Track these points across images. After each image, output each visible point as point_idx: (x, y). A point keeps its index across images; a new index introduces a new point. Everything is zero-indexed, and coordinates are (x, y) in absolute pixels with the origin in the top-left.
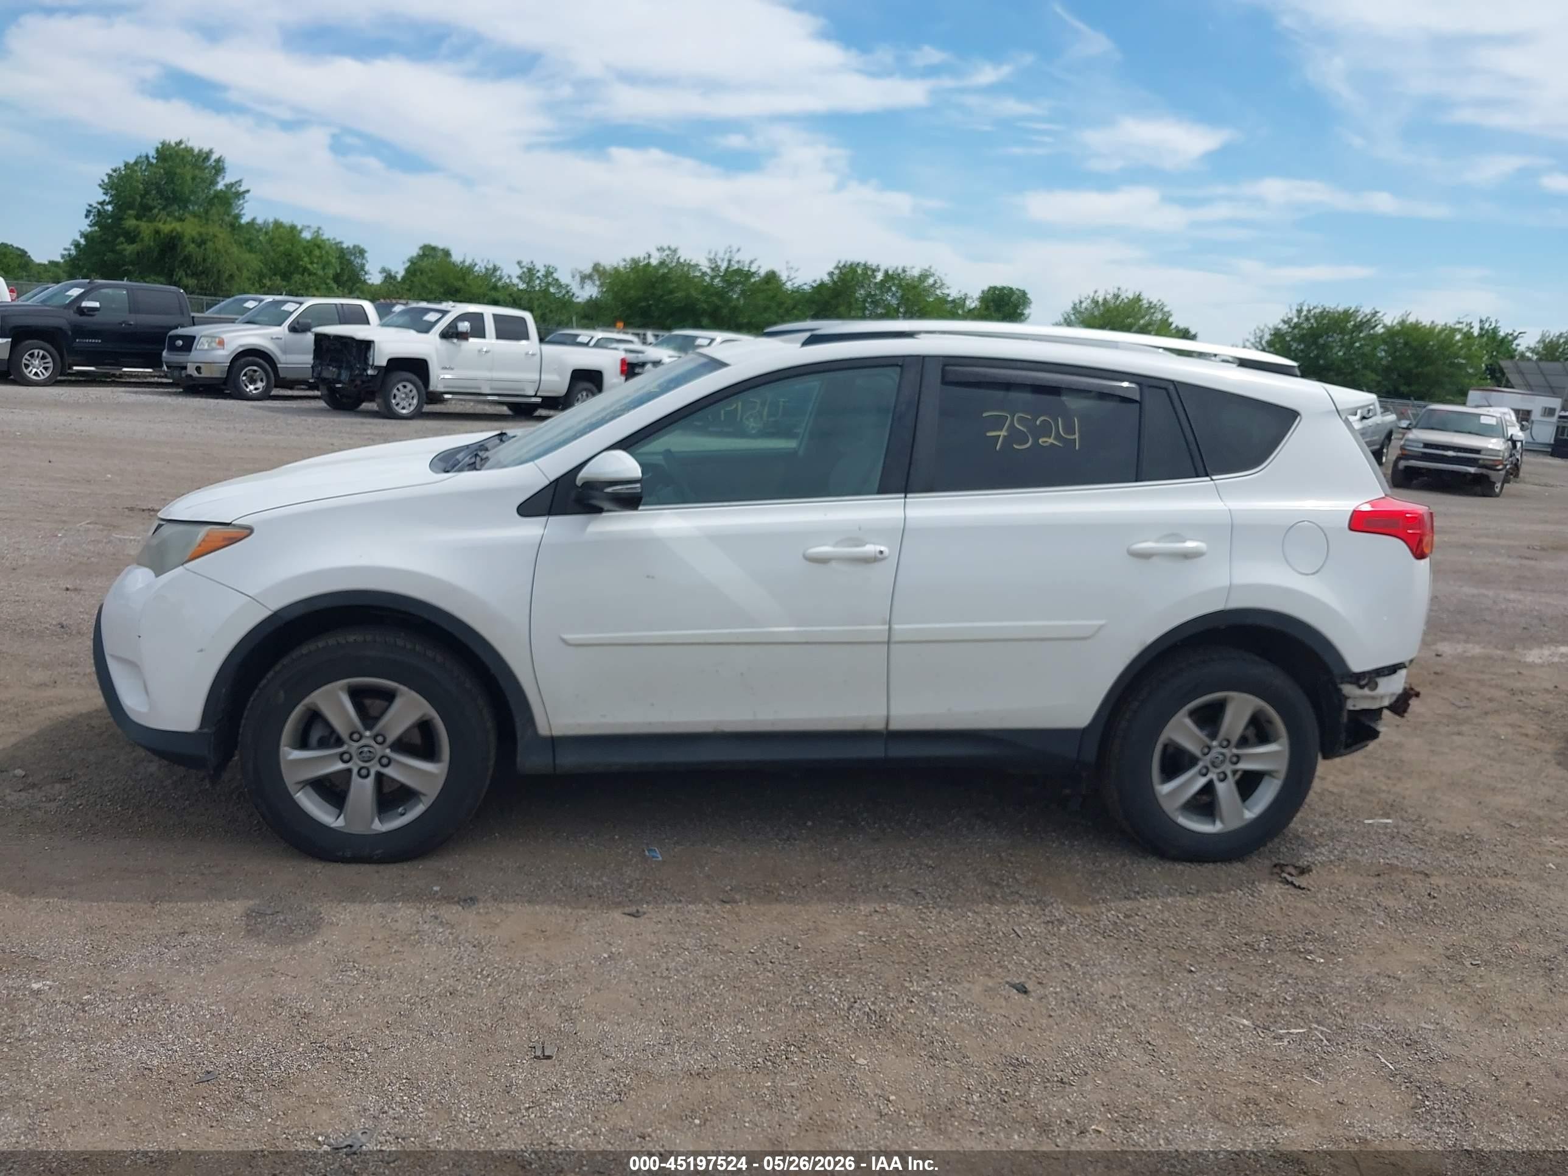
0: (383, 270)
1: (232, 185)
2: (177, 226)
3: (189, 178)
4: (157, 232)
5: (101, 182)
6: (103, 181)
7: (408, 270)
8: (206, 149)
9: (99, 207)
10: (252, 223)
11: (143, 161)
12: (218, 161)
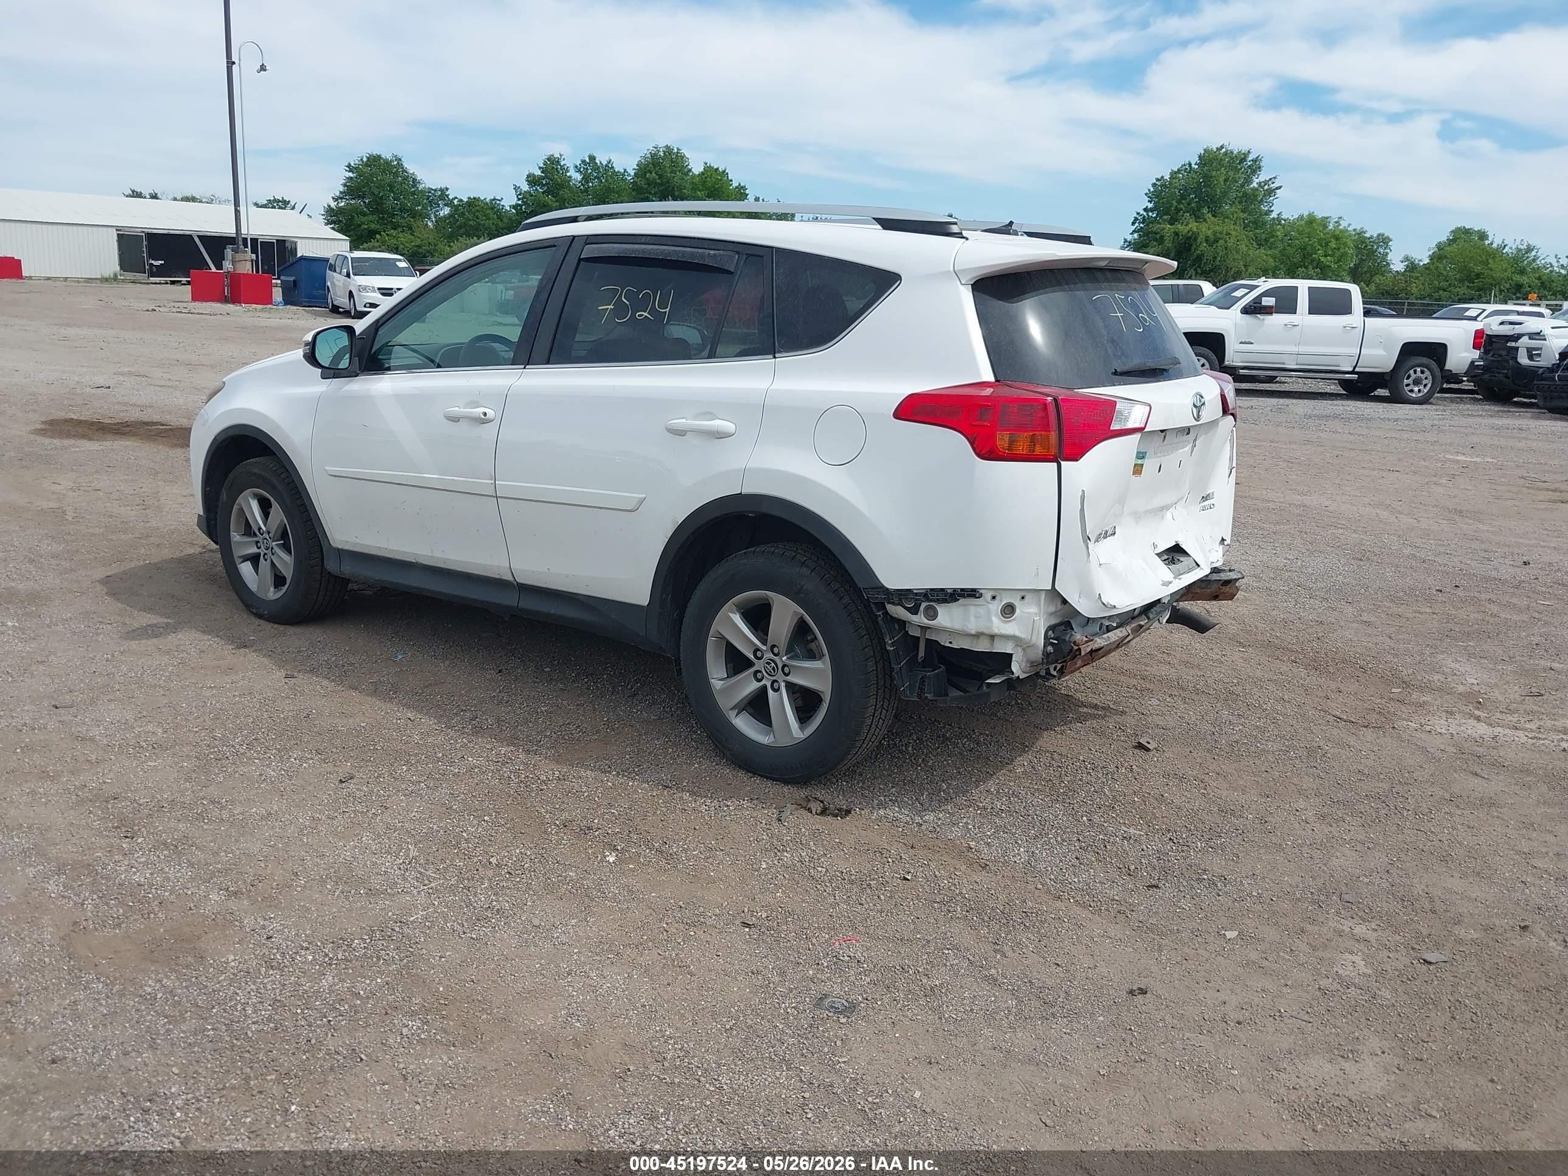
0: (1407, 259)
1: (1266, 182)
2: (1193, 225)
3: (1221, 180)
4: (1177, 234)
5: (1148, 192)
6: (1149, 190)
7: (1432, 258)
8: (1244, 150)
9: (1145, 214)
10: (1279, 219)
11: (1187, 169)
12: (1255, 161)
